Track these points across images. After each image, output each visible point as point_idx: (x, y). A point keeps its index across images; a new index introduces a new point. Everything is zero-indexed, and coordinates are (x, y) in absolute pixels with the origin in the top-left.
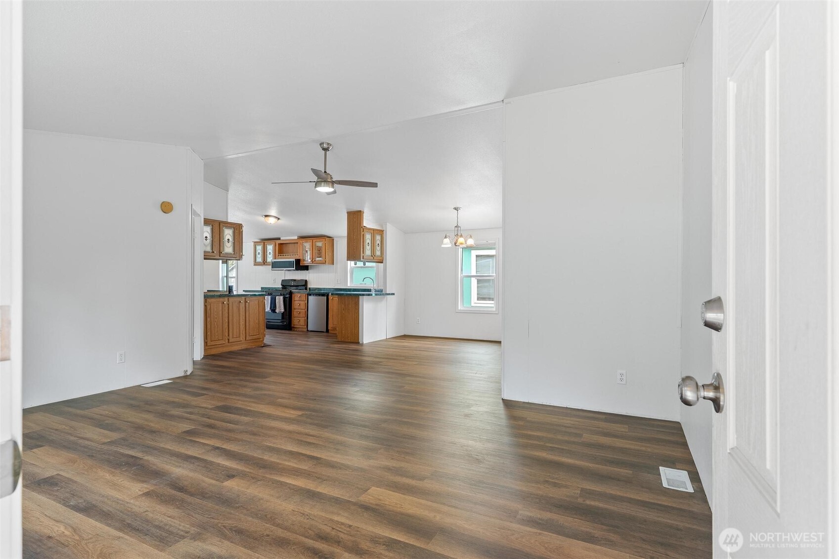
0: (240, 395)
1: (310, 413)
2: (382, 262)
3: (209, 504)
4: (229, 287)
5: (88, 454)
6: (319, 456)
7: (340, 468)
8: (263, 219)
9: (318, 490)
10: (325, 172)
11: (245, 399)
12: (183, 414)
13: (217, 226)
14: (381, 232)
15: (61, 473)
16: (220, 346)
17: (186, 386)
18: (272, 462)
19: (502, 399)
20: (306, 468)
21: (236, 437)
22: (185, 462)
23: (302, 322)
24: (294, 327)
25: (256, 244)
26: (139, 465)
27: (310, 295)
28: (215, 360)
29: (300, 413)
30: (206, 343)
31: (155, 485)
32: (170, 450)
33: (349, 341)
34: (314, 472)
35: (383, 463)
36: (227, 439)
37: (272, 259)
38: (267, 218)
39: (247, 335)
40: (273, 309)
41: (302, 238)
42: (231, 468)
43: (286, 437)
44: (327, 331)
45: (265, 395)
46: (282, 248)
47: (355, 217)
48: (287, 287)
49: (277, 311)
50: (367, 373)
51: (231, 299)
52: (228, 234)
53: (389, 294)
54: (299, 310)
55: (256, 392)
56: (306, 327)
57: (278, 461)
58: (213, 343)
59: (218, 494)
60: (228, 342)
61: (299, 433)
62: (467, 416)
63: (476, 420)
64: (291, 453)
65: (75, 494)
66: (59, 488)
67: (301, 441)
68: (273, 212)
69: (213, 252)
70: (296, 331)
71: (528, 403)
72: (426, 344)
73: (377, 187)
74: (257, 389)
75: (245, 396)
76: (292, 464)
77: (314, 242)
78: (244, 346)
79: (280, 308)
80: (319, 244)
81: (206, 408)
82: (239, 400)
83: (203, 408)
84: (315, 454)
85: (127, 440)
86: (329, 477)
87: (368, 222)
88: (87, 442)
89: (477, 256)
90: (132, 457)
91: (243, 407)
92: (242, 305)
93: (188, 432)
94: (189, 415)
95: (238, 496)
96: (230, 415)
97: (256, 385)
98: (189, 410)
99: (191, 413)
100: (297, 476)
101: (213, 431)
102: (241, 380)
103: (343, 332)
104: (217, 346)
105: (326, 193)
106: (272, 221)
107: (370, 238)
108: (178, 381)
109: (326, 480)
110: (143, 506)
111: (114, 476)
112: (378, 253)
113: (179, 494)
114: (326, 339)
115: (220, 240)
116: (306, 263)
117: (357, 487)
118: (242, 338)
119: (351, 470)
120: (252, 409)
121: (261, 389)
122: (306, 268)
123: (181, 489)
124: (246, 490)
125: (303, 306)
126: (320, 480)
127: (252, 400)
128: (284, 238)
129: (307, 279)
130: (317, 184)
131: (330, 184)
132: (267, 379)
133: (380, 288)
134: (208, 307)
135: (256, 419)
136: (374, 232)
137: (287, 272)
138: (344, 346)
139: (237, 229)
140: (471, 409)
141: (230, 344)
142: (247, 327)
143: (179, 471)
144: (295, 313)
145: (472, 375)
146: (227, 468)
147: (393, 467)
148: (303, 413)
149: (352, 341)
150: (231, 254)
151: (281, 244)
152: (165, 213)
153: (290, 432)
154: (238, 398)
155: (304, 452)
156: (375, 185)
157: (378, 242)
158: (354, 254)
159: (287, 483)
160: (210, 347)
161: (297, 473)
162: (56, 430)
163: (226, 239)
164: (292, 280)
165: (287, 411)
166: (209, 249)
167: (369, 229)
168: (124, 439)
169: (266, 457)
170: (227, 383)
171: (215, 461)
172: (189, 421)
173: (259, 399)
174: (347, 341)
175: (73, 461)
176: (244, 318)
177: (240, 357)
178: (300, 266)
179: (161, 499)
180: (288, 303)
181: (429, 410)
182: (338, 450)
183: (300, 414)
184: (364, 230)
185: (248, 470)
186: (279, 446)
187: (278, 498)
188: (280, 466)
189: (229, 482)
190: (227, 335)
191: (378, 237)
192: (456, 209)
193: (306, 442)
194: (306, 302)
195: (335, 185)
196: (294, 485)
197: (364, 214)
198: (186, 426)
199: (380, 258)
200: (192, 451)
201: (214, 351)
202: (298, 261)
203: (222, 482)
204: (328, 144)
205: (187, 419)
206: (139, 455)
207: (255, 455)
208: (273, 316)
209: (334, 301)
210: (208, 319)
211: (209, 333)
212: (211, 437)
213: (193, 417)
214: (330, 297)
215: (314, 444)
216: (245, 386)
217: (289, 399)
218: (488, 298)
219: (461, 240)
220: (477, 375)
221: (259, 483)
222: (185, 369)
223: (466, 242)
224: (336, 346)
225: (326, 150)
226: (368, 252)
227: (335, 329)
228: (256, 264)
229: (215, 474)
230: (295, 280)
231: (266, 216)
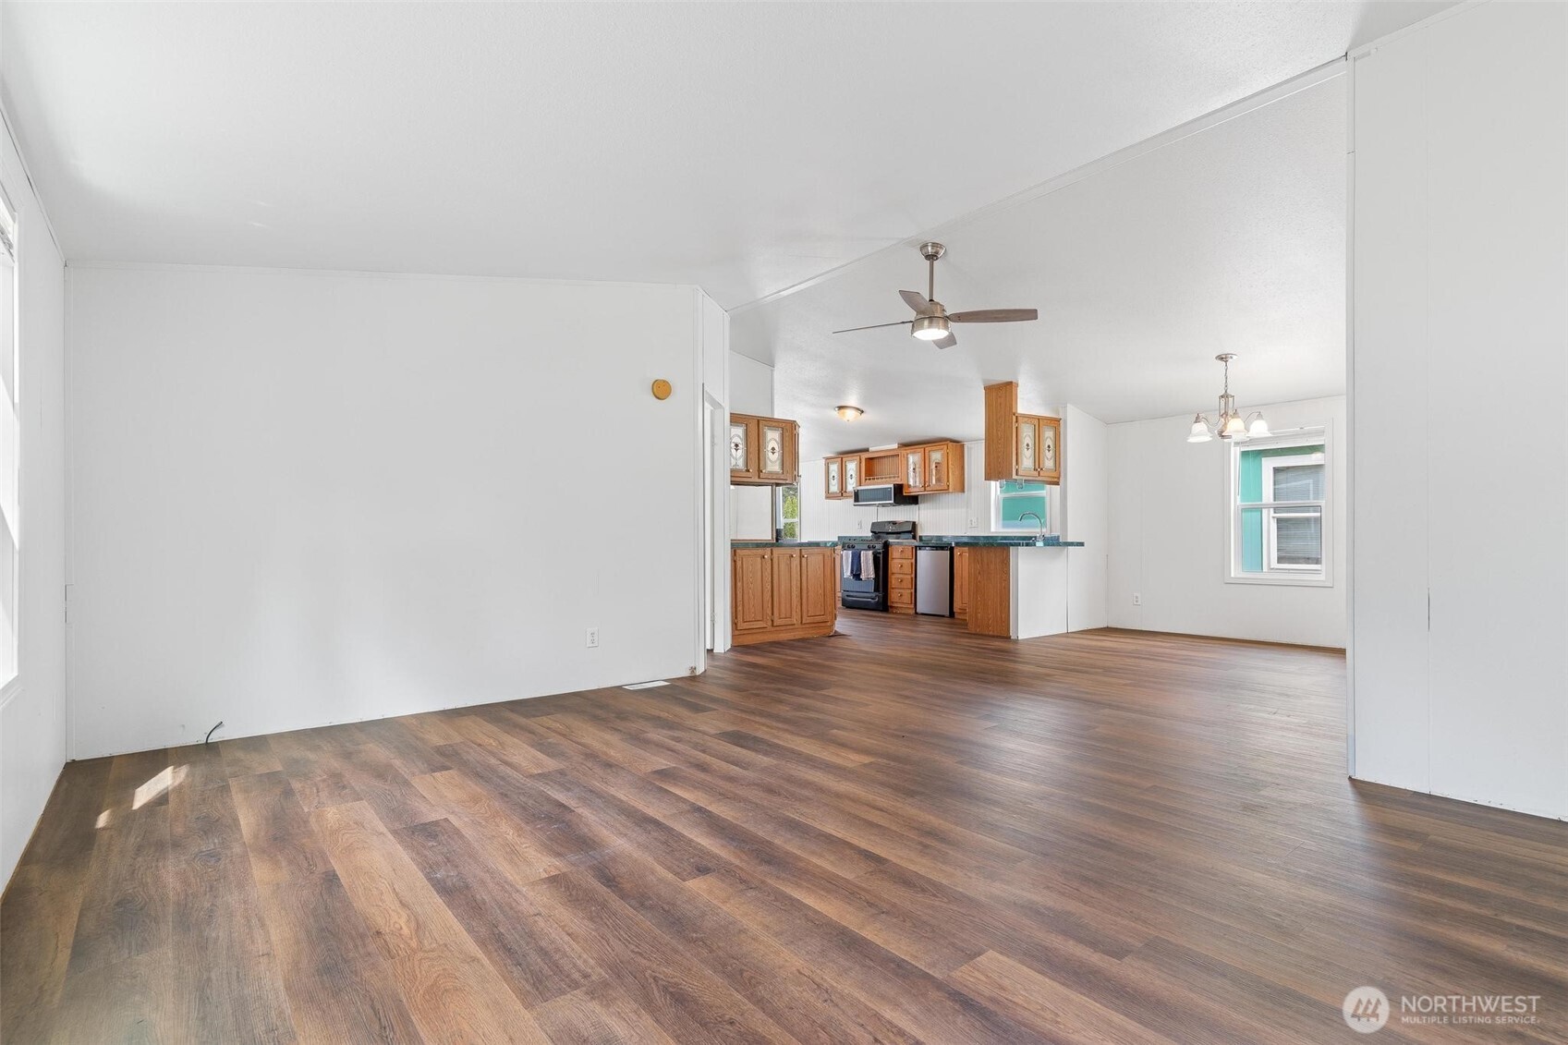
0: (770, 716)
1: (887, 762)
2: (1057, 484)
3: (645, 921)
4: (777, 530)
5: (501, 791)
6: (883, 855)
7: (924, 890)
8: (835, 413)
9: (864, 933)
10: (931, 300)
11: (774, 724)
12: (666, 740)
13: (753, 426)
14: (1056, 423)
15: (452, 819)
16: (758, 631)
17: (689, 693)
18: (787, 853)
19: (1350, 777)
20: (850, 877)
21: (737, 792)
22: (637, 829)
23: (906, 598)
24: (892, 607)
25: (828, 460)
26: (563, 822)
27: (920, 548)
28: (746, 654)
29: (867, 760)
30: (735, 624)
31: (573, 865)
32: (621, 801)
33: (991, 633)
34: (863, 889)
35: (1025, 894)
36: (720, 794)
37: (854, 485)
38: (842, 411)
39: (805, 614)
40: (857, 575)
41: (906, 445)
42: (709, 853)
43: (828, 805)
44: (952, 614)
45: (811, 719)
46: (871, 466)
47: (1000, 396)
48: (881, 535)
49: (863, 577)
50: (1019, 695)
51: (777, 551)
52: (772, 438)
53: (1072, 544)
54: (901, 576)
55: (798, 714)
56: (913, 606)
57: (798, 852)
58: (746, 626)
59: (668, 903)
60: (773, 626)
61: (855, 800)
62: (1249, 808)
63: (1274, 822)
64: (829, 840)
65: (451, 859)
66: (435, 844)
67: (856, 817)
68: (852, 400)
69: (748, 471)
70: (896, 613)
71: (1430, 797)
72: (1154, 646)
73: (1037, 318)
74: (800, 707)
75: (777, 718)
76: (825, 862)
77: (927, 451)
78: (798, 634)
79: (868, 571)
80: (937, 456)
81: (704, 733)
82: (763, 725)
83: (700, 732)
84: (877, 851)
85: (566, 775)
86: (894, 905)
87: (1028, 402)
88: (509, 771)
89: (1277, 470)
90: (562, 805)
91: (766, 737)
92: (796, 562)
93: (663, 774)
94: (674, 743)
95: (703, 914)
96: (739, 749)
97: (803, 701)
98: (678, 734)
99: (678, 740)
100: (828, 891)
101: (702, 776)
102: (779, 690)
103: (979, 615)
104: (754, 631)
105: (935, 342)
106: (850, 415)
107: (1031, 434)
108: (679, 684)
109: (887, 913)
110: (538, 903)
111: (519, 836)
112: (1049, 463)
113: (602, 889)
114: (948, 629)
115: (759, 450)
116: (914, 492)
117: (953, 945)
118: (795, 619)
119: (945, 900)
120: (781, 743)
121: (807, 708)
122: (914, 500)
123: (610, 881)
124: (720, 905)
125: (907, 569)
126: (873, 911)
127: (786, 727)
128: (876, 448)
129: (916, 520)
130: (916, 325)
131: (941, 322)
132: (824, 692)
133: (1055, 534)
134: (739, 564)
135: (784, 762)
136: (1039, 422)
137: (881, 509)
138: (980, 641)
139: (789, 430)
140: (1262, 793)
141: (773, 629)
142: (804, 600)
143: (620, 843)
144: (893, 581)
145: (1266, 716)
146: (703, 853)
147: (1049, 909)
148: (873, 760)
149: (996, 634)
150: (777, 473)
151: (870, 460)
152: (658, 398)
153: (838, 795)
154: (763, 720)
155: (855, 841)
156: (1030, 315)
157: (1049, 442)
158: (998, 467)
159: (805, 905)
160: (742, 632)
161: (830, 885)
162: (480, 745)
163: (769, 448)
164: (889, 522)
165: (843, 753)
166: (741, 464)
167: (1030, 417)
168: (562, 773)
169: (778, 841)
170: (753, 694)
171: (686, 834)
172: (670, 753)
173: (796, 726)
174: (987, 633)
175: (475, 800)
176: (799, 585)
177: (788, 652)
178: (902, 496)
179: (571, 895)
180: (882, 562)
181: (1150, 785)
182: (926, 846)
183: (866, 762)
184: (1019, 418)
185: (737, 862)
186: (810, 822)
187: (777, 934)
188: (801, 864)
189: (696, 881)
190: (770, 613)
191: (1048, 435)
192: (1221, 358)
193: (865, 820)
194: (913, 561)
195: (951, 324)
196: (816, 912)
197: (1019, 390)
198: (662, 762)
199: (1054, 474)
200: (655, 810)
201: (749, 640)
202: (899, 489)
203: (684, 880)
204: (934, 245)
205: (669, 749)
206: (572, 803)
207: (760, 833)
208: (855, 586)
209: (963, 558)
210: (739, 584)
211: (740, 608)
212: (696, 788)
213: (679, 746)
214: (957, 552)
215: (879, 826)
216: (781, 702)
217: (853, 730)
218: (1305, 558)
219: (1234, 426)
220: (1277, 717)
221: (751, 893)
222: (693, 665)
223: (1247, 429)
224: (965, 641)
225: (932, 257)
226: (1027, 461)
227: (963, 611)
228: (829, 496)
229: (676, 860)
230: (894, 523)
231: (841, 408)
